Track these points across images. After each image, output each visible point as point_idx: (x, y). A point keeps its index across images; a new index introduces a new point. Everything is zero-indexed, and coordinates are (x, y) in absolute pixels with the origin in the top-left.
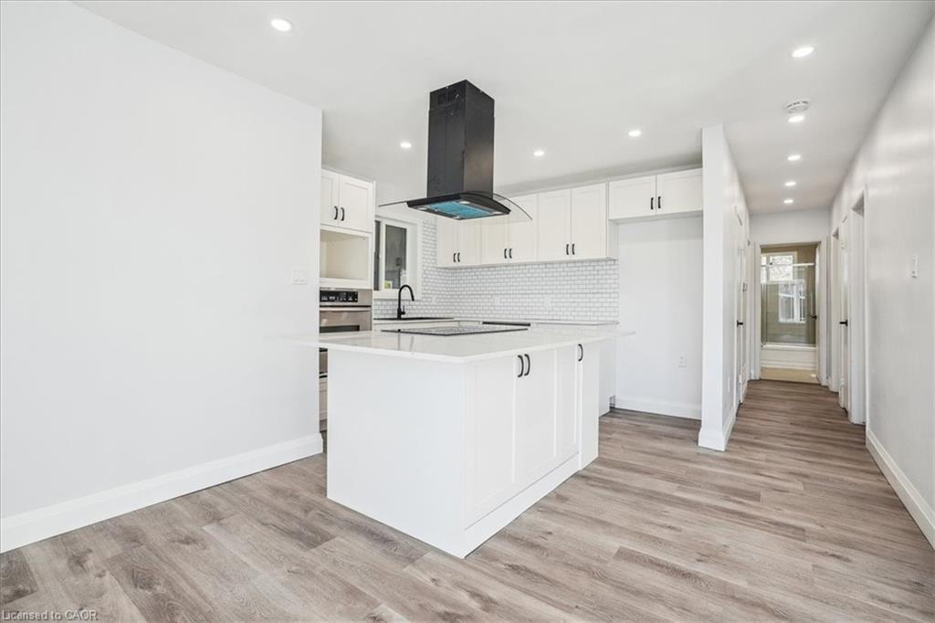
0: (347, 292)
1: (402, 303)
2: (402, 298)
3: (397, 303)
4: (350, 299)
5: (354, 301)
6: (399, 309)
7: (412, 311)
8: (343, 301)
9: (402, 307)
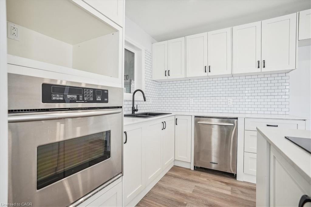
0: (94, 90)
1: (136, 103)
2: (135, 99)
3: (131, 103)
4: (99, 99)
5: (103, 101)
6: (133, 107)
7: (142, 108)
8: (89, 102)
9: (135, 106)
